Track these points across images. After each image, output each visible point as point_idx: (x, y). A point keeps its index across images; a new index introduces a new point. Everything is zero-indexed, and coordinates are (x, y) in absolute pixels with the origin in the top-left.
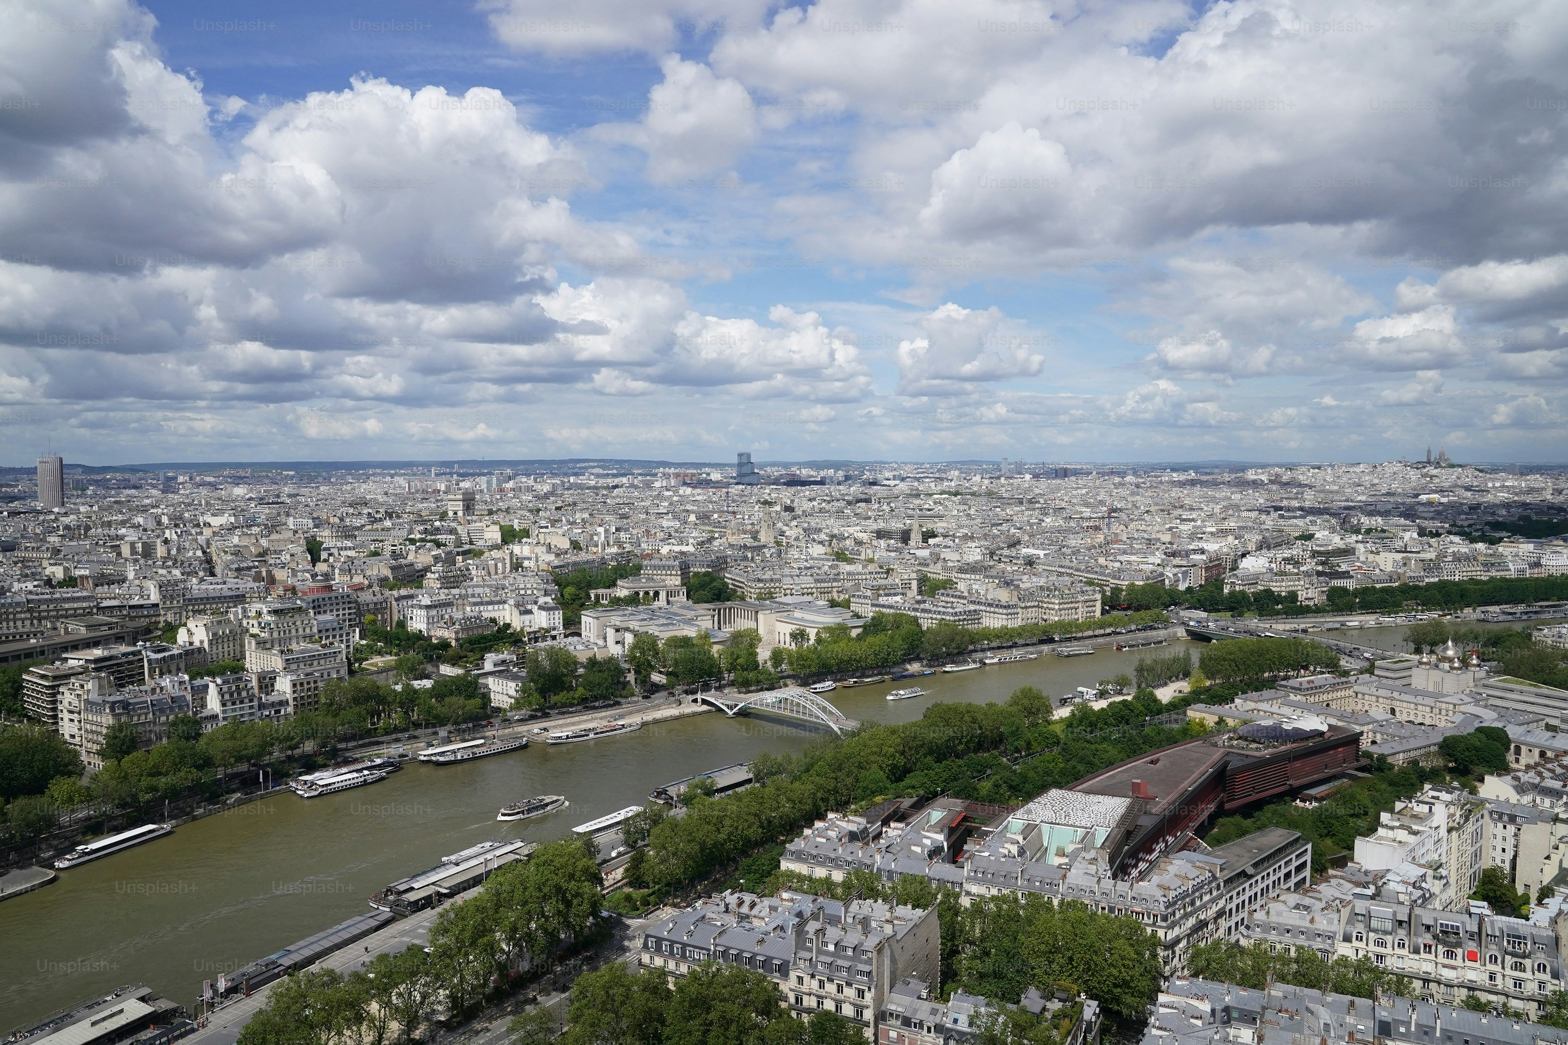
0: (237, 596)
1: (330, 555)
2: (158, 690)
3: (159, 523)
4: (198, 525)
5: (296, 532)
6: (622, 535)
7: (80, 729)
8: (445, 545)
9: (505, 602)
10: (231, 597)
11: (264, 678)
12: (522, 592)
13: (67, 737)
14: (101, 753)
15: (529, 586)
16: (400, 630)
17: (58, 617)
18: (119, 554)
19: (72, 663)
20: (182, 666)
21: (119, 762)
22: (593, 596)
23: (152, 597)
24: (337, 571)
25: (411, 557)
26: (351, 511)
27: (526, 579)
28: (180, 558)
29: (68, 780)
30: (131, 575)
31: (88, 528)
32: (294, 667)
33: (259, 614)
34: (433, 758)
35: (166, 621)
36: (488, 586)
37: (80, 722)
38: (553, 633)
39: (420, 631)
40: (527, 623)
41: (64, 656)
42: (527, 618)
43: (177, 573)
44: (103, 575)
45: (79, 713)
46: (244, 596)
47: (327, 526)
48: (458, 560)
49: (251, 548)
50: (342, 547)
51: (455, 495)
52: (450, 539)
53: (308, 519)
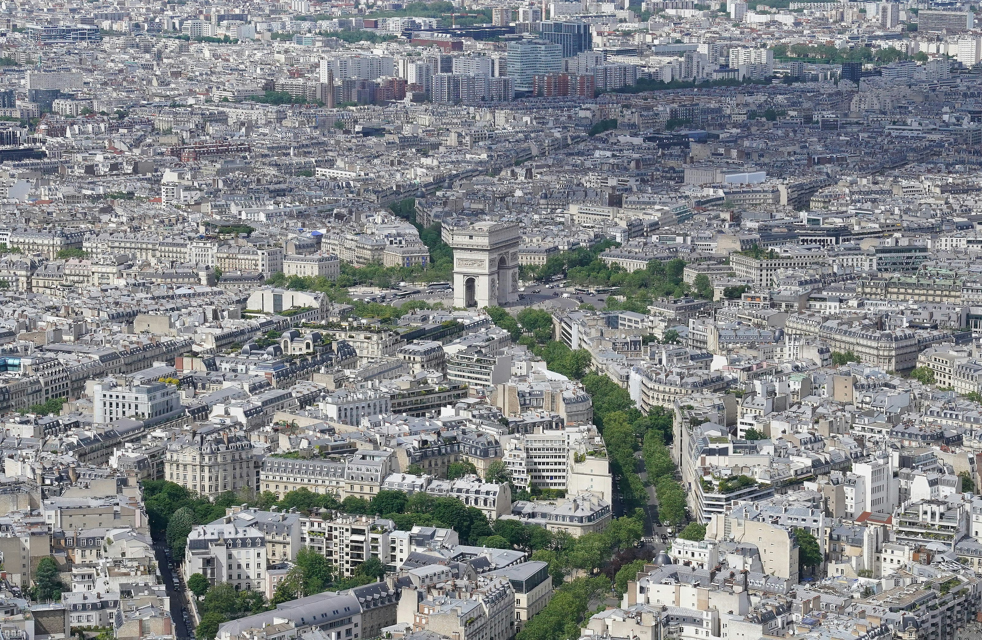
47: (189, 437)
48: (518, 601)
49: (23, 540)
50: (234, 540)
51: (471, 237)
52: (488, 493)
53: (138, 392)
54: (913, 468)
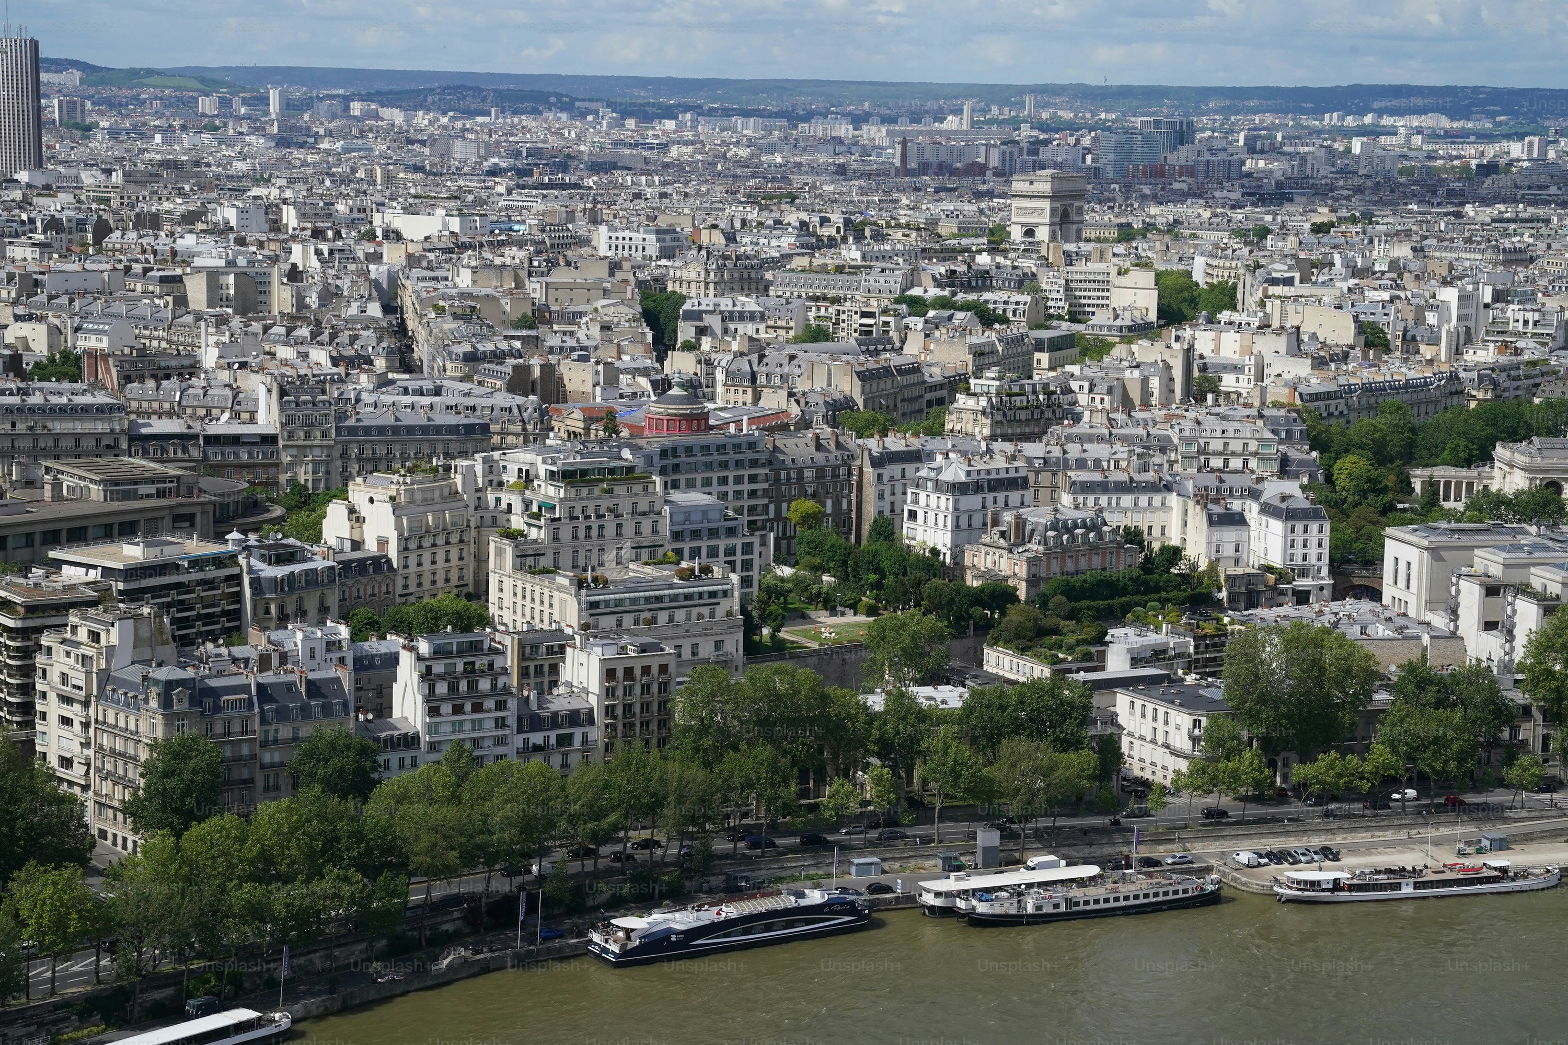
0: (470, 429)
1: (702, 331)
2: (275, 661)
3: (276, 226)
4: (370, 236)
5: (614, 267)
6: (1513, 311)
7: (86, 745)
8: (1004, 320)
9: (1168, 488)
10: (454, 429)
11: (535, 647)
12: (1216, 462)
13: (54, 762)
14: (131, 810)
15: (1236, 446)
16: (881, 546)
17: (36, 454)
18: (181, 301)
19: (71, 574)
20: (333, 600)
21: (179, 836)
22: (1418, 487)
23: (261, 416)
24: (720, 376)
25: (913, 348)
26: (753, 214)
27: (1231, 427)
28: (327, 318)
29: (54, 875)
30: (209, 357)
31: (102, 230)
32: (607, 622)
33: (527, 478)
34: (961, 904)
35: (293, 482)
36: (1124, 439)
37: (86, 725)
38: (1302, 583)
39: (935, 552)
40: (1229, 550)
41: (52, 554)
42: (1229, 535)
43: (320, 356)
44: (143, 352)
45: (86, 704)
46: (485, 428)
47: (695, 252)
48: (1039, 361)
49: (503, 302)
50: (731, 312)
51: (1031, 183)
52: (1017, 303)
53: (646, 232)
54: (1508, 302)
